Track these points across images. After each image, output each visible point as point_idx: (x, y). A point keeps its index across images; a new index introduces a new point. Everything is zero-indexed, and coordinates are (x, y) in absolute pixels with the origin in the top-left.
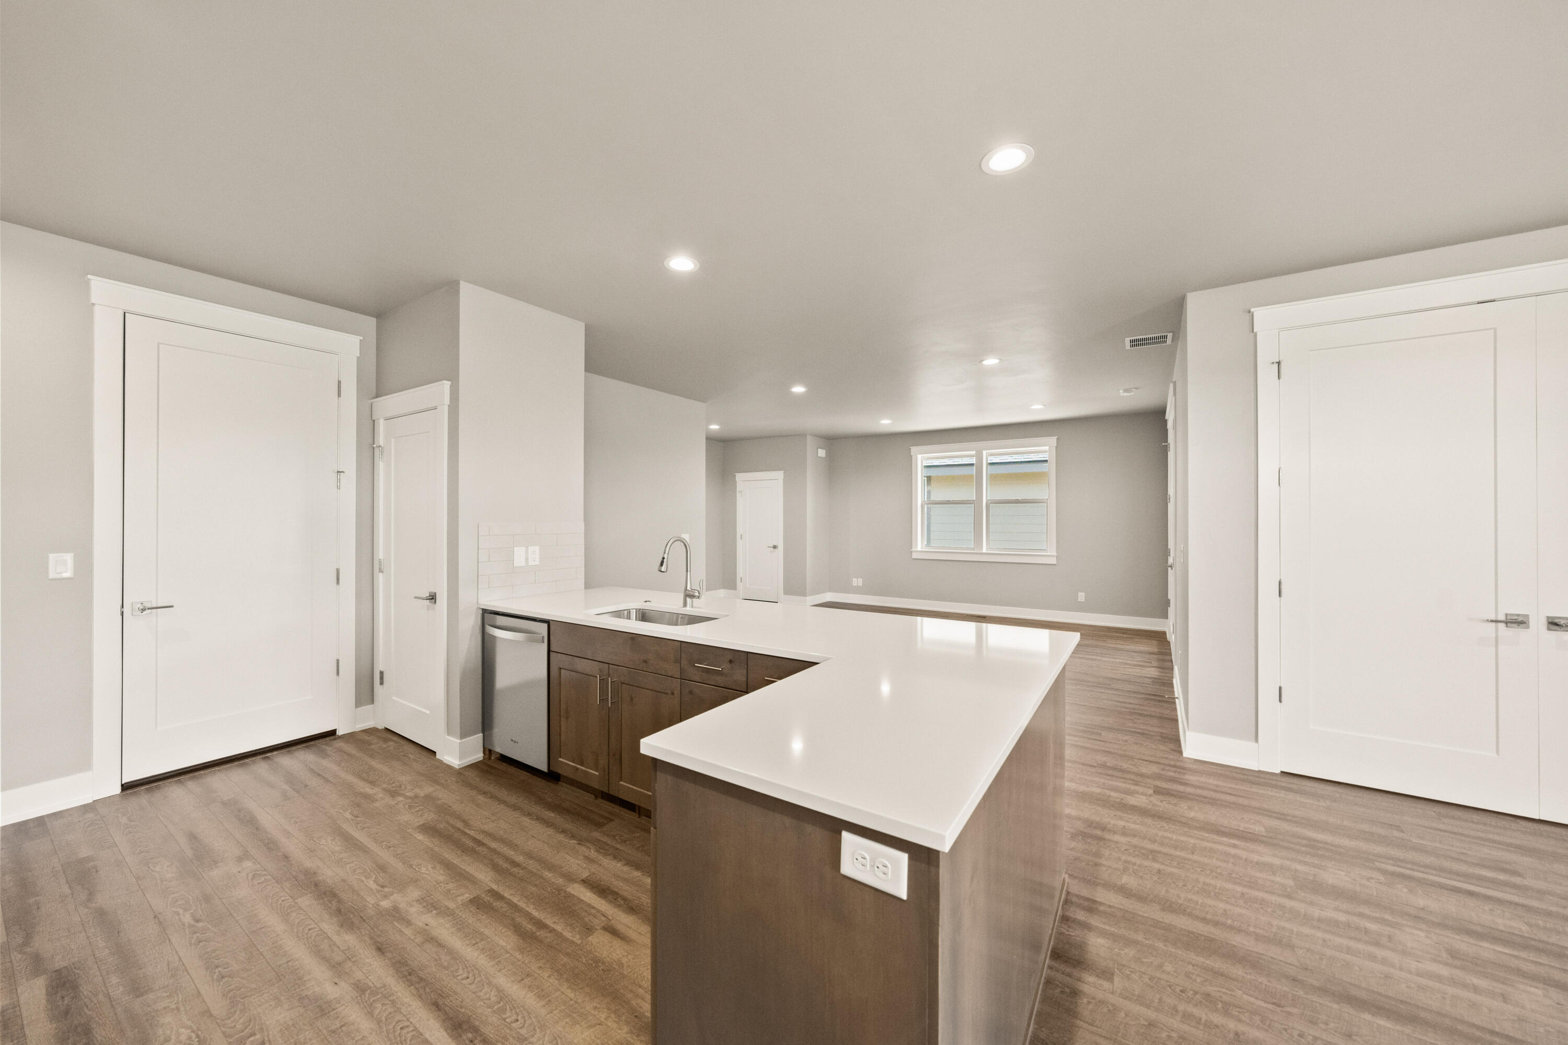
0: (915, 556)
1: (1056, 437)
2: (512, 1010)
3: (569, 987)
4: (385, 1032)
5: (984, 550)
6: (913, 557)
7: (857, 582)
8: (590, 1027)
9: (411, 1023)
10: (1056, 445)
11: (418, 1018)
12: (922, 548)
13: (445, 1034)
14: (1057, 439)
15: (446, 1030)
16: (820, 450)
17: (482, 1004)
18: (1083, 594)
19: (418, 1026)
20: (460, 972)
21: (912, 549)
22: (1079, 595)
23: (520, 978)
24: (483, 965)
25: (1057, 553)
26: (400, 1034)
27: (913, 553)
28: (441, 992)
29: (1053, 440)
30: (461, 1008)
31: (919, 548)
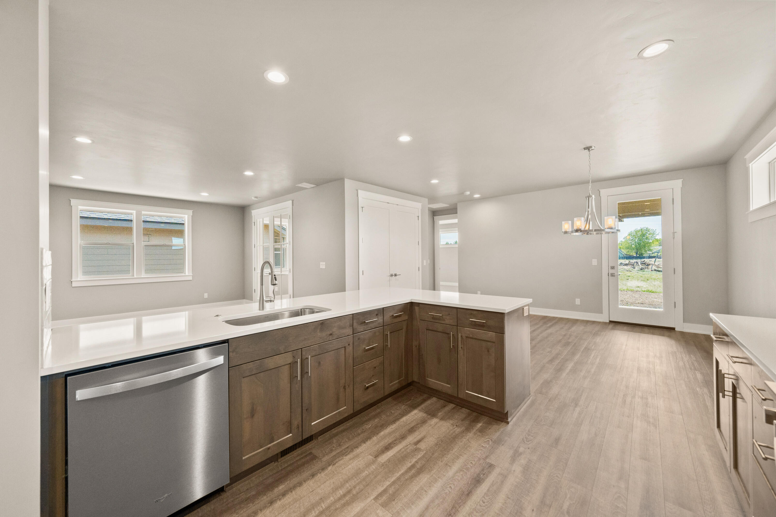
2: (466, 466)
3: (452, 450)
4: (487, 509)
8: (470, 442)
9: (480, 500)
11: (477, 498)
13: (483, 485)
15: (481, 485)
17: (465, 476)
19: (481, 497)
20: (447, 491)
23: (449, 467)
24: (441, 483)
26: (487, 502)
28: (461, 495)
30: (468, 483)
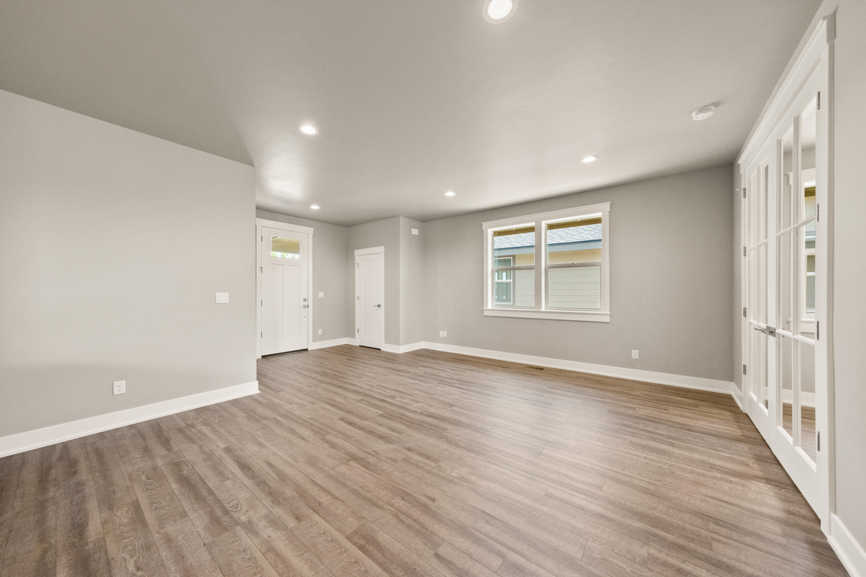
0: (486, 313)
1: (610, 202)
5: (543, 309)
6: (484, 315)
7: (443, 334)
10: (609, 210)
12: (492, 307)
14: (611, 204)
16: (413, 229)
18: (637, 351)
21: (483, 308)
22: (633, 352)
25: (610, 312)
27: (484, 311)
29: (606, 206)
31: (490, 307)
